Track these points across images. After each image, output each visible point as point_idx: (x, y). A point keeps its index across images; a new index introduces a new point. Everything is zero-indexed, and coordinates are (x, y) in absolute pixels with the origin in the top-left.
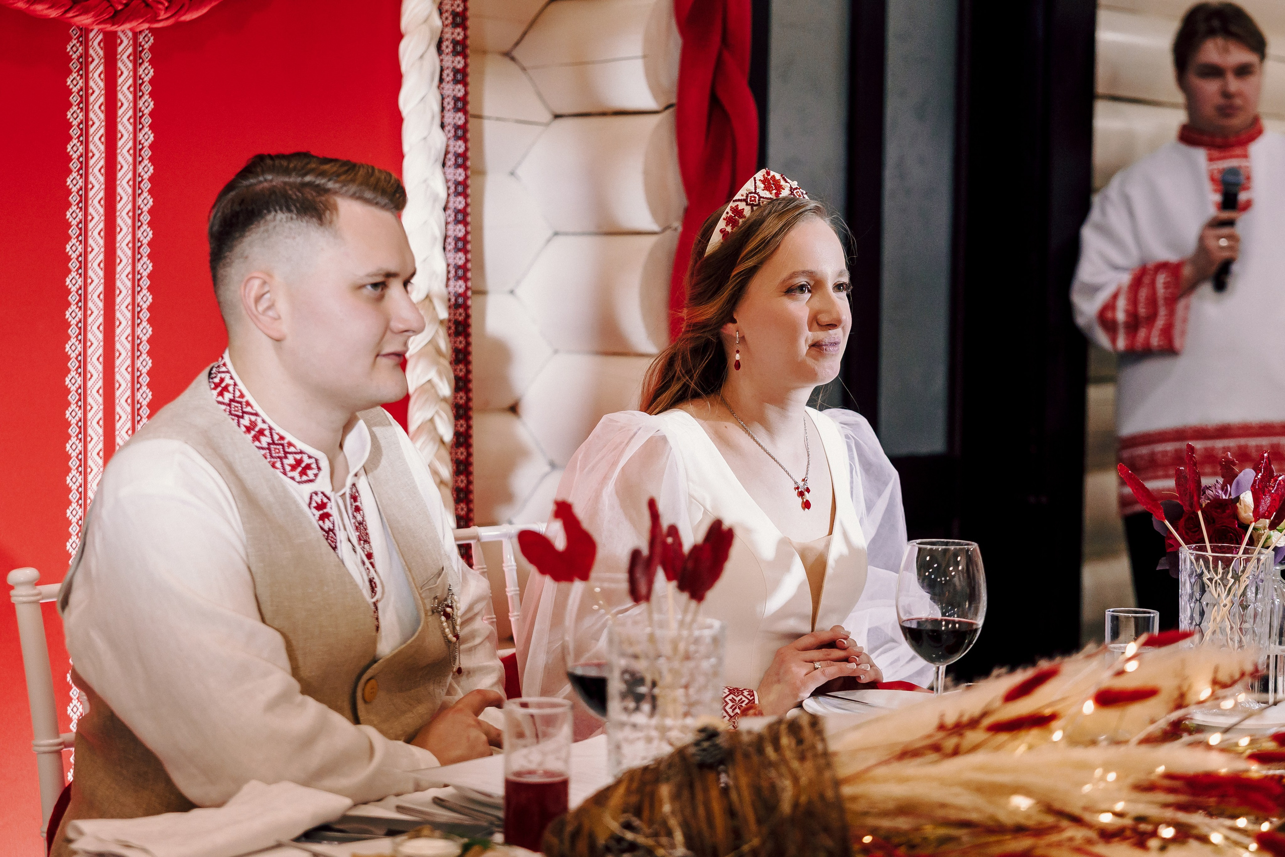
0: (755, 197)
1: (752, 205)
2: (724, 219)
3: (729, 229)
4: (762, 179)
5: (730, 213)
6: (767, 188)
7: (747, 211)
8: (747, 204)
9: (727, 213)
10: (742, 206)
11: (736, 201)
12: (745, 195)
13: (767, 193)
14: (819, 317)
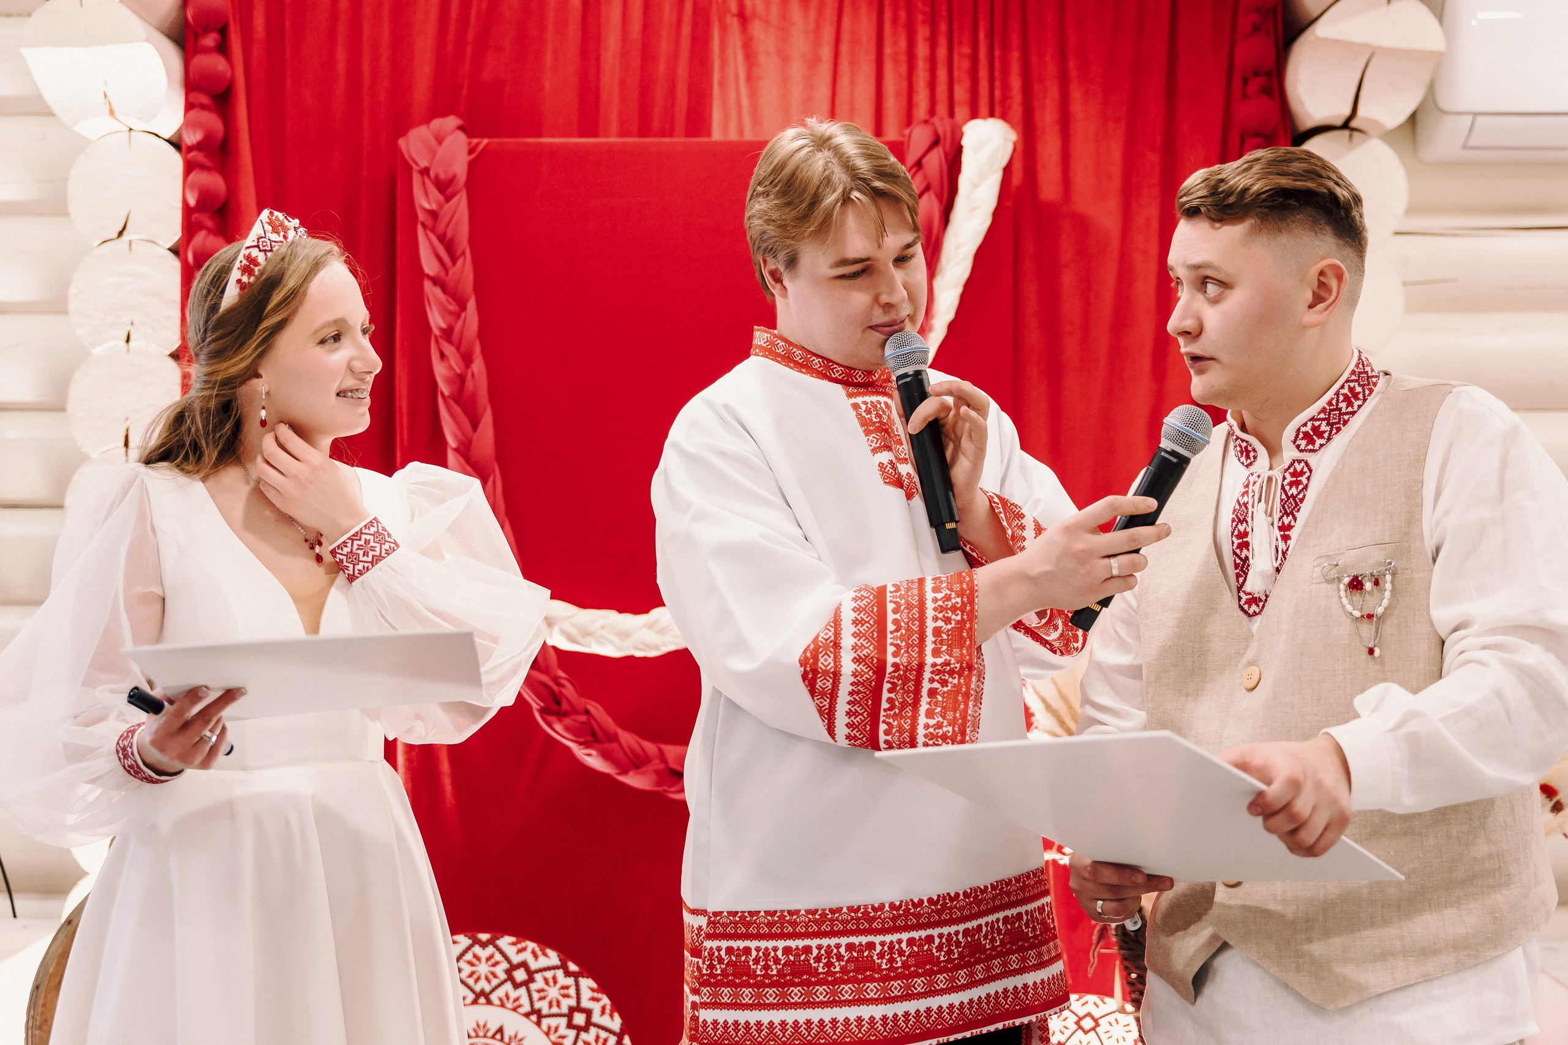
0: (266, 242)
1: (265, 251)
2: (238, 269)
3: (245, 279)
4: (268, 221)
5: (245, 262)
6: (275, 231)
7: (261, 258)
8: (260, 251)
9: (241, 262)
10: (255, 253)
11: (248, 248)
12: (256, 241)
13: (276, 235)
14: (351, 364)
